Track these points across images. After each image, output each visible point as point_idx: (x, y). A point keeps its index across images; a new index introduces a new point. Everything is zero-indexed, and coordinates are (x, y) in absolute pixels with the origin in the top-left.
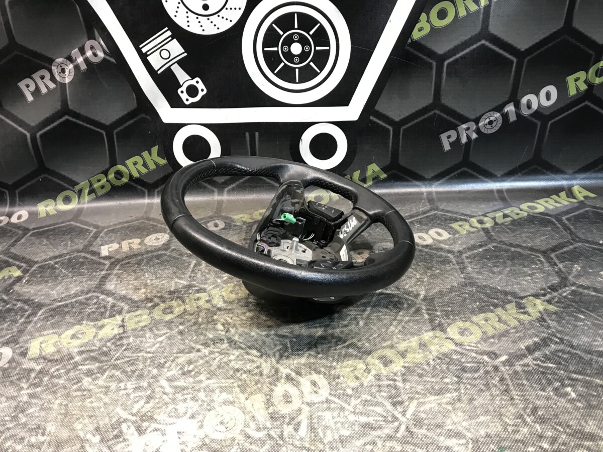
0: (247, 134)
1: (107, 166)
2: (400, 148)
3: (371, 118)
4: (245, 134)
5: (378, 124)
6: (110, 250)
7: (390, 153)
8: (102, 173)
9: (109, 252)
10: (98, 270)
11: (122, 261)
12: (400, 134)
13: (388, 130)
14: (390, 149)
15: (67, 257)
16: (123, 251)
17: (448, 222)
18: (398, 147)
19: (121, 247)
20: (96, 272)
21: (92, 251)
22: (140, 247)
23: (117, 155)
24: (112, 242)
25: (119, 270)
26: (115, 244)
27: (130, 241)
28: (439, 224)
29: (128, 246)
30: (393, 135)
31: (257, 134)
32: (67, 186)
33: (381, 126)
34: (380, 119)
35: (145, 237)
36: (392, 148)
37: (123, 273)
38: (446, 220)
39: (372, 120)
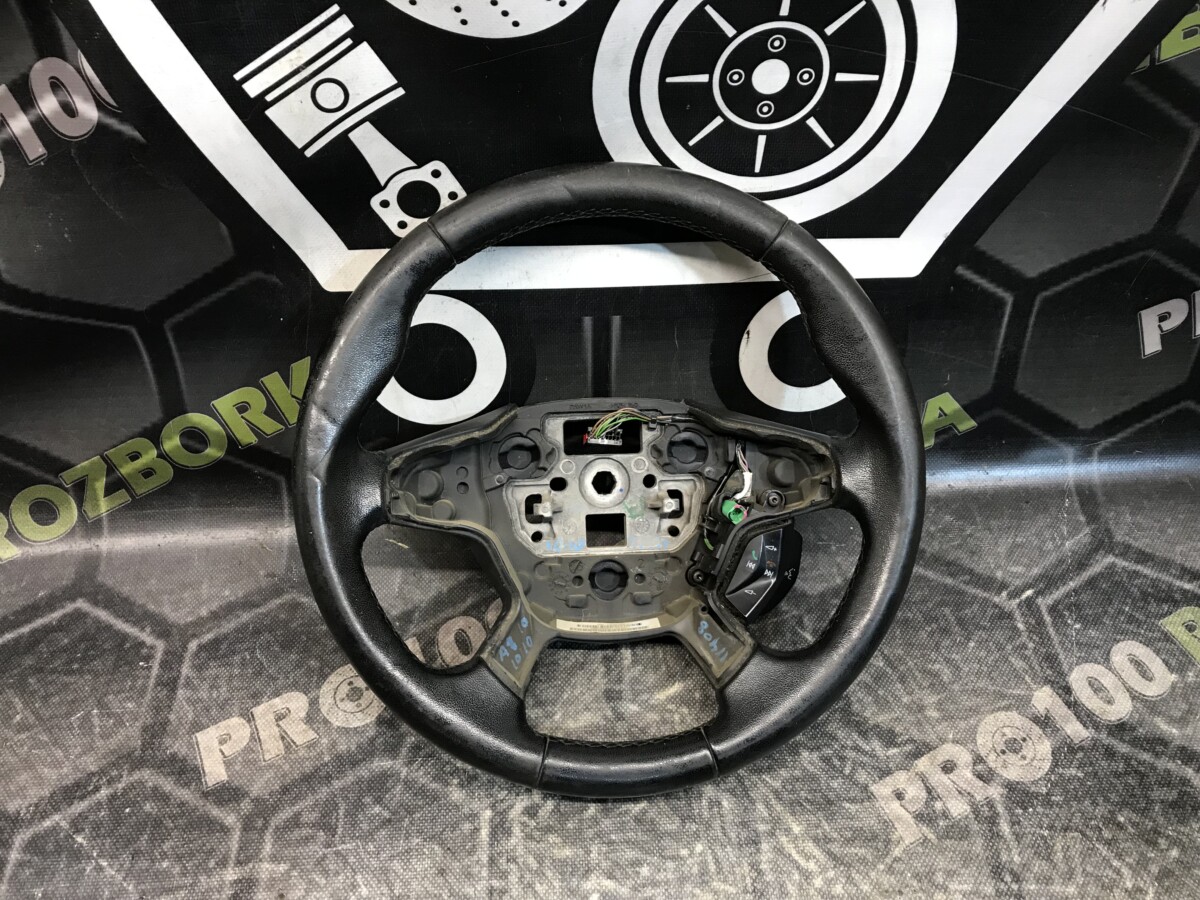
0: (588, 321)
1: (156, 415)
2: (1025, 350)
3: (960, 270)
4: (580, 321)
5: (976, 286)
6: (228, 749)
7: (996, 362)
8: (142, 435)
9: (228, 763)
10: (212, 864)
11: (276, 809)
12: (1030, 311)
13: (1001, 303)
14: (998, 353)
15: (104, 793)
16: (267, 757)
17: (1153, 607)
18: (1021, 347)
19: (255, 738)
20: (209, 873)
21: (173, 758)
22: (312, 735)
23: (184, 386)
24: (223, 710)
25: (275, 858)
26: (236, 721)
27: (278, 703)
28: (1131, 619)
29: (277, 729)
30: (1011, 317)
31: (616, 320)
32: (37, 473)
33: (984, 292)
34: (982, 273)
35: (319, 687)
36: (1003, 349)
37: (288, 872)
38: (1145, 596)
39: (961, 276)
